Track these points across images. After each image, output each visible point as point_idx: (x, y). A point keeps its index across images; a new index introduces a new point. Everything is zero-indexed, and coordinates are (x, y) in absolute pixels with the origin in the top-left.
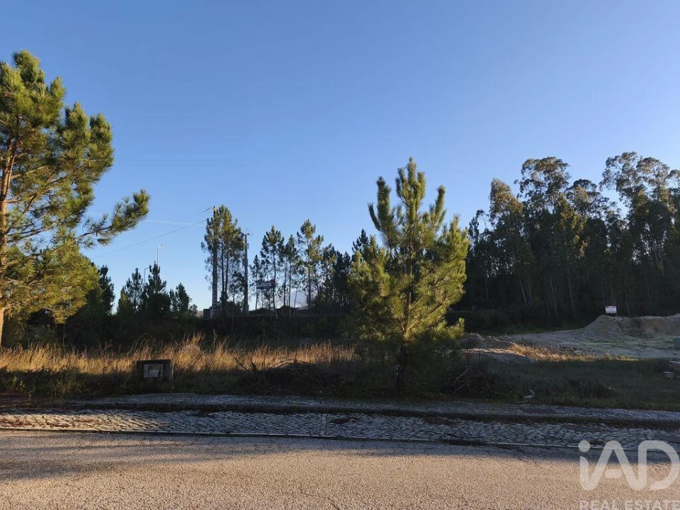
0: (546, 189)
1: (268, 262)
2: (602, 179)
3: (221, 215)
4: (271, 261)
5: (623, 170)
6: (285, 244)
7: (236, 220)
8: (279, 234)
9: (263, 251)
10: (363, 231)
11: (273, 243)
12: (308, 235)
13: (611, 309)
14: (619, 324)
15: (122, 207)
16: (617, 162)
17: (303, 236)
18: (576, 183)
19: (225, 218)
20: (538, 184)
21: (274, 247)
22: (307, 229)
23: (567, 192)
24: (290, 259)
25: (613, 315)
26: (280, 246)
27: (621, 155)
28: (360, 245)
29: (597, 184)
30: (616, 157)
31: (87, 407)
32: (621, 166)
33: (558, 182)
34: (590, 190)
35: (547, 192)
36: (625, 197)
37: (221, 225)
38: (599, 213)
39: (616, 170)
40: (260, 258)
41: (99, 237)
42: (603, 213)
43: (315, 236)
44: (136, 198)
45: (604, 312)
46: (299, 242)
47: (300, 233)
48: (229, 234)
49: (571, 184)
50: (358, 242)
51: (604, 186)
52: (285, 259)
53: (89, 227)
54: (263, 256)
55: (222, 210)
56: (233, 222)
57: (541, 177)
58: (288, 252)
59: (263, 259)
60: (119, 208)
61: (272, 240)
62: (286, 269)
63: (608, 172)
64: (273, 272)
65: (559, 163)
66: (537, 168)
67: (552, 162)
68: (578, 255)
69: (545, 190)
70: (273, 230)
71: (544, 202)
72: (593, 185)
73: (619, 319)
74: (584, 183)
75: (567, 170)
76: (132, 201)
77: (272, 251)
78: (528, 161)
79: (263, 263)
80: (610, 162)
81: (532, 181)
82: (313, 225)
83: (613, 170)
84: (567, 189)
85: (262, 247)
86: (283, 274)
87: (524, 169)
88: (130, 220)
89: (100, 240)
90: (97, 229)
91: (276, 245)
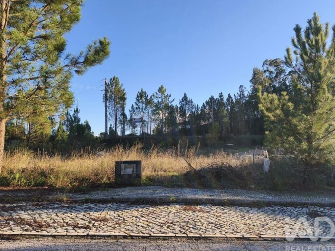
1: (139, 108)
3: (114, 81)
4: (141, 107)
6: (148, 98)
7: (122, 84)
8: (145, 93)
9: (137, 102)
10: (185, 94)
11: (142, 97)
12: (162, 93)
15: (92, 48)
17: (159, 94)
18: (290, 72)
19: (116, 83)
20: (271, 72)
21: (142, 100)
22: (161, 90)
23: (285, 77)
24: (151, 107)
26: (146, 99)
33: (281, 72)
34: (296, 76)
35: (275, 77)
37: (114, 87)
40: (135, 106)
43: (166, 94)
44: (101, 43)
46: (157, 97)
47: (157, 92)
48: (119, 92)
49: (287, 73)
50: (182, 100)
52: (148, 107)
53: (69, 60)
54: (137, 104)
55: (114, 78)
56: (120, 85)
57: (272, 69)
58: (148, 102)
59: (137, 106)
60: (90, 48)
61: (141, 95)
62: (148, 112)
64: (142, 113)
65: (282, 62)
66: (270, 65)
67: (279, 61)
69: (274, 75)
70: (142, 91)
74: (294, 72)
76: (98, 44)
77: (142, 102)
78: (266, 61)
79: (137, 108)
81: (268, 71)
82: (164, 88)
84: (285, 75)
85: (136, 100)
86: (147, 115)
87: (264, 64)
88: (98, 57)
89: (77, 72)
90: (75, 63)
91: (144, 99)
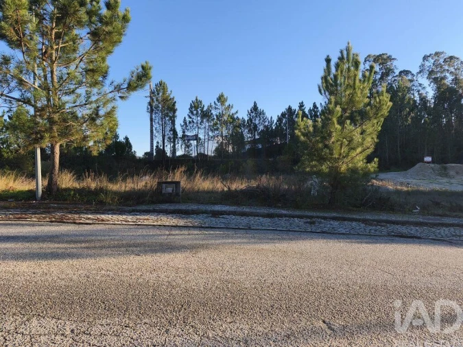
0: (379, 76)
1: (193, 122)
2: (418, 70)
4: (195, 121)
5: (434, 64)
6: (205, 109)
7: (171, 91)
8: (201, 102)
9: (190, 114)
10: (255, 103)
11: (196, 108)
12: (223, 104)
13: (428, 159)
14: (432, 168)
15: (135, 73)
16: (430, 59)
17: (219, 104)
18: (401, 72)
19: (164, 89)
21: (197, 111)
22: (221, 99)
23: (393, 79)
24: (208, 120)
25: (428, 163)
26: (202, 111)
27: (434, 53)
28: (252, 112)
29: (415, 74)
30: (431, 55)
31: (133, 211)
32: (432, 61)
33: (388, 72)
34: (410, 77)
35: (380, 79)
36: (432, 84)
37: (161, 94)
38: (413, 94)
39: (429, 64)
40: (188, 119)
41: (120, 95)
42: (416, 94)
43: (227, 104)
44: (143, 67)
45: (422, 161)
46: (216, 108)
47: (216, 102)
48: (167, 101)
49: (397, 73)
50: (251, 110)
51: (419, 75)
52: (205, 120)
53: (113, 87)
54: (190, 117)
55: (161, 83)
56: (169, 92)
57: (377, 68)
58: (206, 115)
59: (190, 120)
60: (133, 73)
61: (195, 106)
62: (205, 127)
63: (423, 65)
64: (197, 129)
65: (390, 58)
66: (375, 61)
67: (385, 57)
68: (407, 122)
70: (196, 100)
71: (377, 86)
72: (412, 74)
73: (432, 165)
74: (406, 72)
75: (395, 63)
76: (140, 69)
77: (197, 114)
78: (369, 56)
79: (190, 122)
80: (425, 58)
82: (225, 97)
83: (427, 64)
84: (394, 77)
85: (189, 111)
86: (203, 131)
87: (365, 61)
88: (140, 83)
89: (121, 97)
90: (118, 88)
91: (199, 110)
